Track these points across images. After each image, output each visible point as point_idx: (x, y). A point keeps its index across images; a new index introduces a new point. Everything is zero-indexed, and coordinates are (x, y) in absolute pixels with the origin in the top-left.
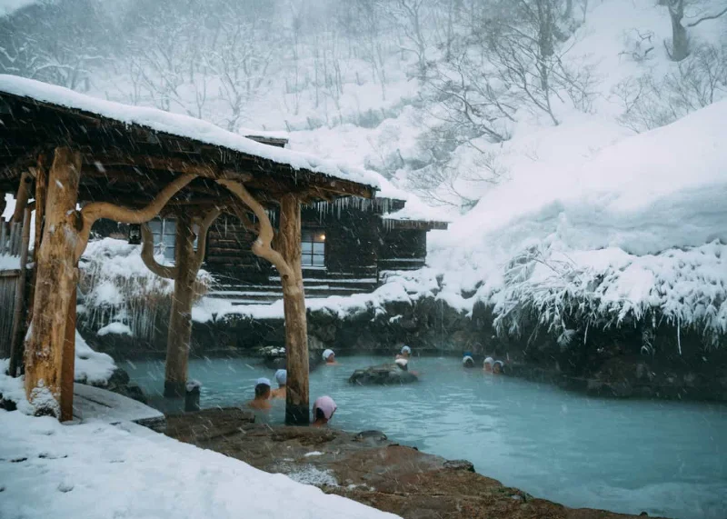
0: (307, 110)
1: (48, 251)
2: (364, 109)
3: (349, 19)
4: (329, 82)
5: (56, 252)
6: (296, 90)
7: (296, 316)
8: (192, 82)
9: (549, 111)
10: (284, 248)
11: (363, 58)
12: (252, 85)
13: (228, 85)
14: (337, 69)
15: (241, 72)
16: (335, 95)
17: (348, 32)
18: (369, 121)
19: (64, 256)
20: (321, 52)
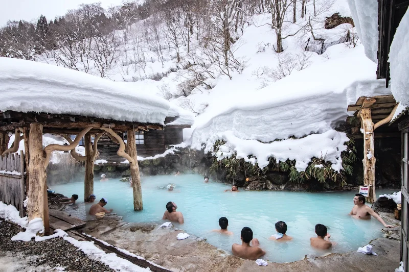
0: (132, 74)
1: (33, 168)
2: (155, 73)
3: (147, 34)
4: (140, 61)
5: (36, 168)
6: (127, 65)
7: (136, 177)
8: (82, 61)
9: (229, 75)
10: (130, 151)
11: (154, 51)
12: (108, 62)
13: (98, 63)
14: (144, 56)
15: (103, 57)
16: (143, 67)
17: (147, 40)
18: (157, 78)
19: (40, 169)
20: (136, 48)
